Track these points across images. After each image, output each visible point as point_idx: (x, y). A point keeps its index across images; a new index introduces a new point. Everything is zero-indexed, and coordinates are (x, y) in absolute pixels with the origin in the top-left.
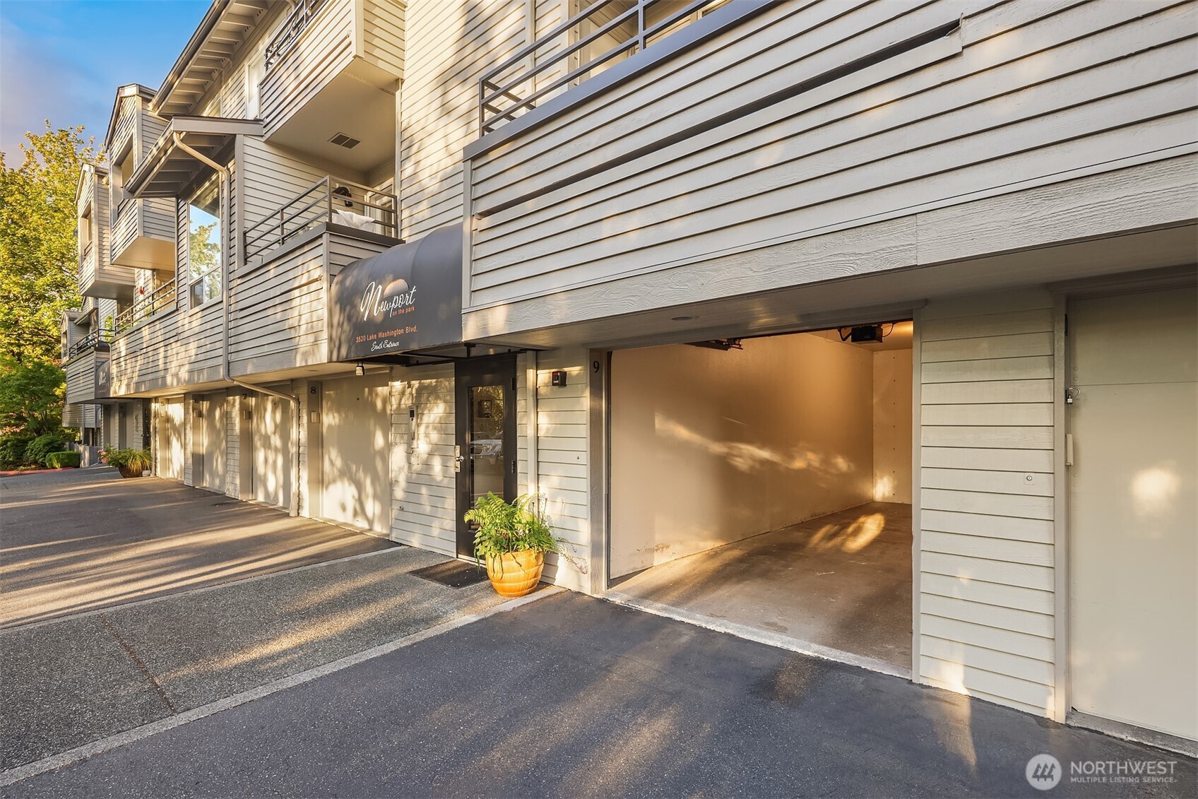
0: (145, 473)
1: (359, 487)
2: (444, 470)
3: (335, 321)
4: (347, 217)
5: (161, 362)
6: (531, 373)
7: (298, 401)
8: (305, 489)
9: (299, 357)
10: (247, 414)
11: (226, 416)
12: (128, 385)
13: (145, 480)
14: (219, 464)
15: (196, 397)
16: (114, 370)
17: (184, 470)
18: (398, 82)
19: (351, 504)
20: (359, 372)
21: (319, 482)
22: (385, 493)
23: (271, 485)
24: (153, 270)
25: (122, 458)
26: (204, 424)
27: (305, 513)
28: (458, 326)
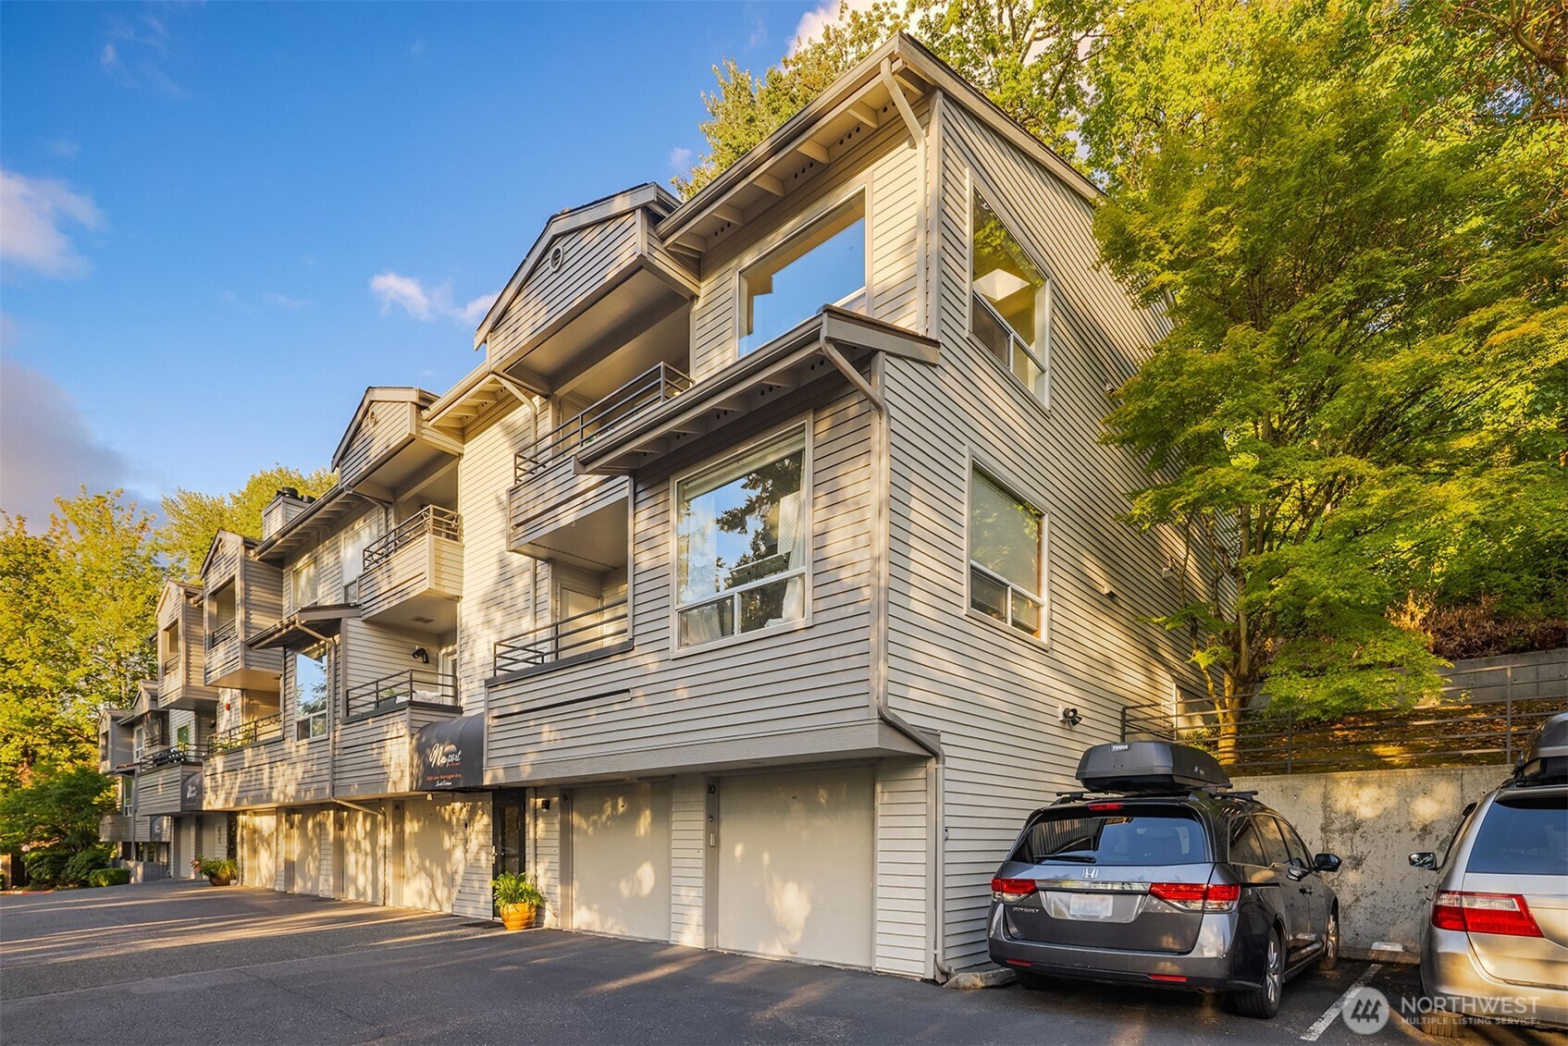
0: (232, 882)
1: (431, 877)
2: (486, 860)
3: (415, 764)
4: (423, 694)
5: (266, 781)
6: (532, 800)
7: (384, 814)
8: (390, 881)
9: (390, 785)
10: (340, 825)
11: (321, 825)
12: (226, 800)
13: (234, 886)
14: (311, 866)
15: (288, 811)
16: (207, 782)
17: (273, 878)
18: (457, 599)
19: (426, 892)
20: (429, 797)
21: (401, 877)
22: (450, 881)
23: (361, 881)
24: (242, 690)
25: (214, 867)
26: (295, 832)
27: (390, 903)
28: (481, 776)
